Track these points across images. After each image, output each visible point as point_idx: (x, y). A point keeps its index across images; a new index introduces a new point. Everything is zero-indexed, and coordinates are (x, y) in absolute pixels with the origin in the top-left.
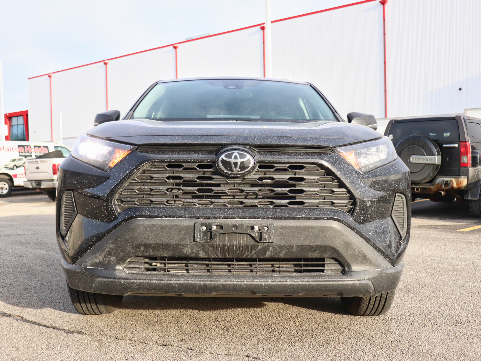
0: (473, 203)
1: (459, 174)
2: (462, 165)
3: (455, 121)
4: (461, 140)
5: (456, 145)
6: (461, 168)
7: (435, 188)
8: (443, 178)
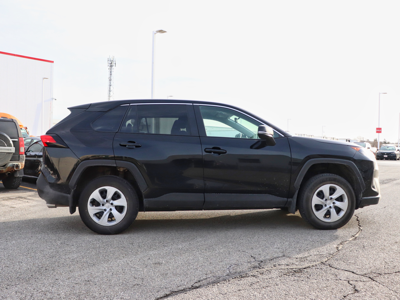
0: (16, 179)
1: (18, 160)
2: (20, 154)
3: (13, 122)
4: (19, 137)
5: (17, 140)
6: (20, 155)
7: (6, 170)
8: (12, 162)
